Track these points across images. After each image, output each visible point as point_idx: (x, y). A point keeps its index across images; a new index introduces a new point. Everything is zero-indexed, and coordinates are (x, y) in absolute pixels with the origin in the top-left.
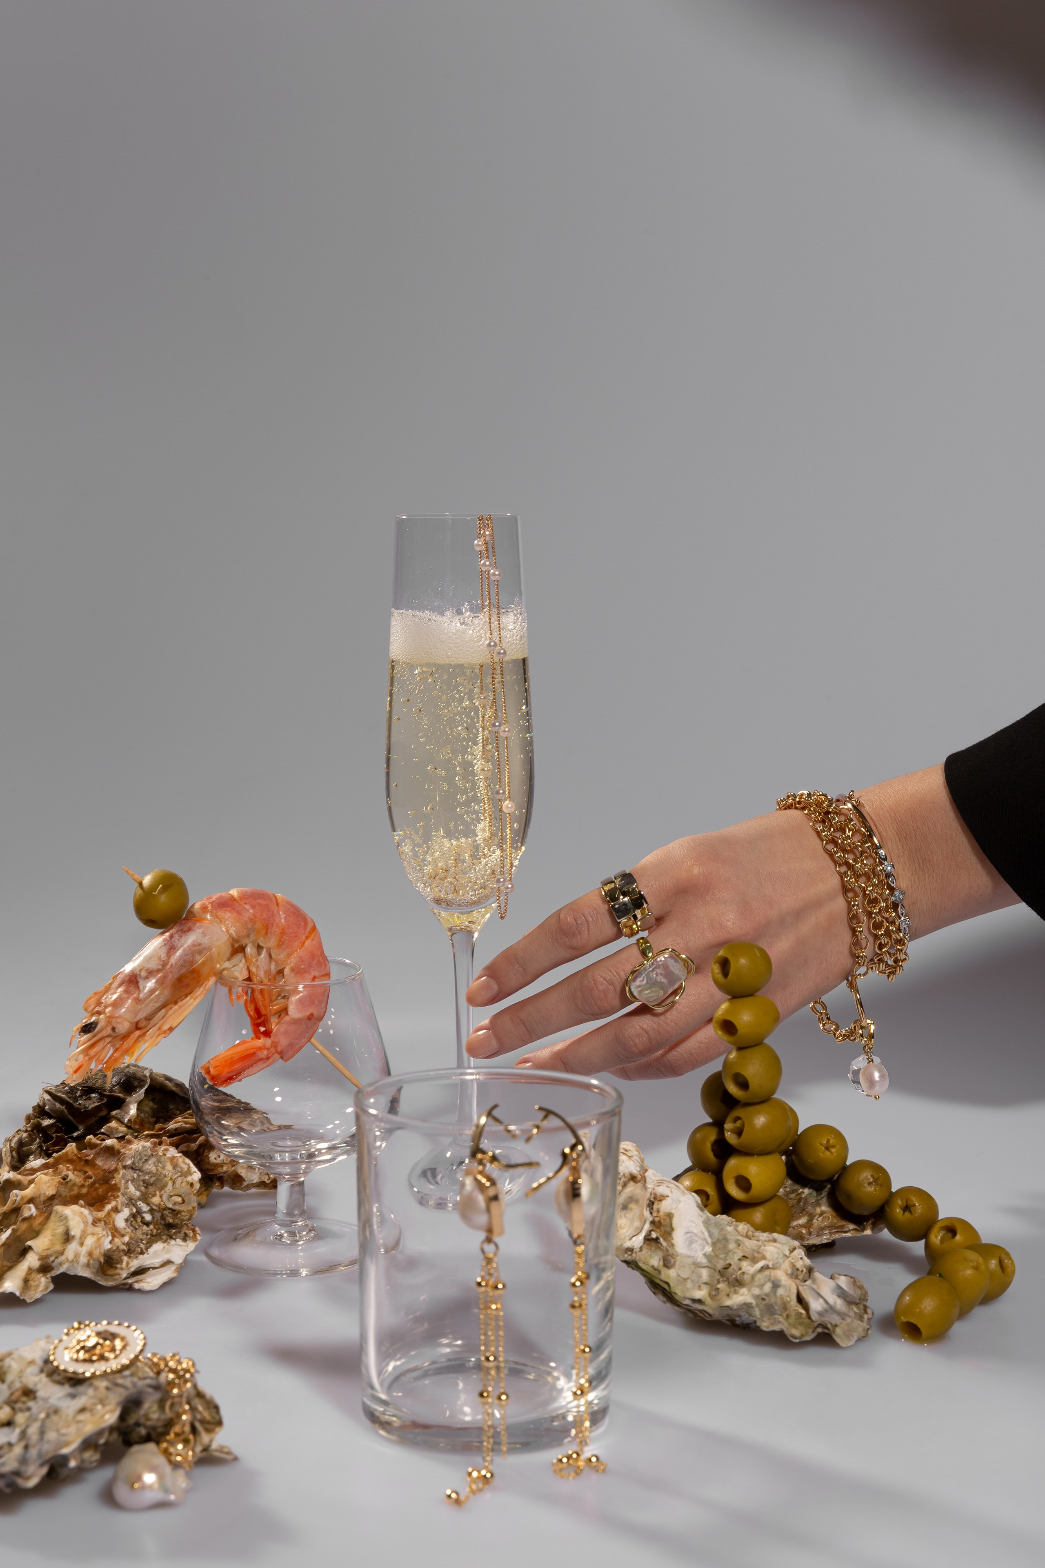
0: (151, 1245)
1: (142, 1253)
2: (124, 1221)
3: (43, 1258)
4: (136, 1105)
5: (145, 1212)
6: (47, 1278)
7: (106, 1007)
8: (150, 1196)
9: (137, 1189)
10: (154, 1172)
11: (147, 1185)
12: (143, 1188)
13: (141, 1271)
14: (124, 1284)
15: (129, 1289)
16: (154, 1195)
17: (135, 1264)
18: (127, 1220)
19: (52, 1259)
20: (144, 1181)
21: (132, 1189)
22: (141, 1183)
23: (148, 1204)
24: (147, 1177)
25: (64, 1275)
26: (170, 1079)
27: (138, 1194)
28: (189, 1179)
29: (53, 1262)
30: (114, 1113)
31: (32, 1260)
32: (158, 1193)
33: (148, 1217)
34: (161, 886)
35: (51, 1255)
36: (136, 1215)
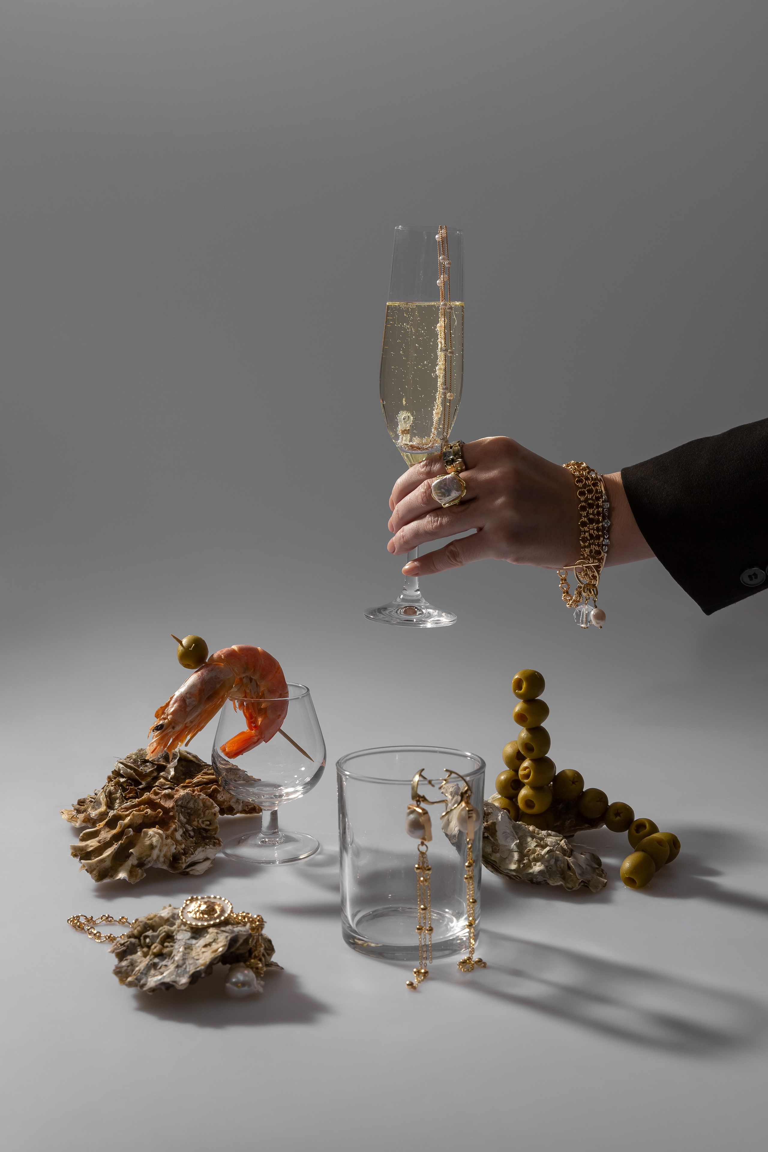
0: (197, 849)
1: (192, 854)
2: (180, 836)
3: (139, 859)
4: (173, 769)
5: (190, 831)
6: (142, 870)
7: (168, 715)
8: (192, 821)
9: (185, 818)
10: (193, 807)
11: (190, 815)
12: (187, 817)
13: (193, 864)
14: (184, 872)
15: (185, 874)
16: (194, 821)
17: (190, 860)
18: (181, 836)
19: (144, 859)
20: (188, 813)
21: (182, 818)
22: (186, 814)
23: (191, 826)
24: (189, 811)
25: (151, 868)
26: (190, 754)
27: (185, 820)
28: (213, 810)
29: (145, 861)
30: (162, 774)
31: (132, 861)
32: (196, 819)
33: (192, 834)
34: (194, 645)
35: (144, 857)
36: (186, 833)
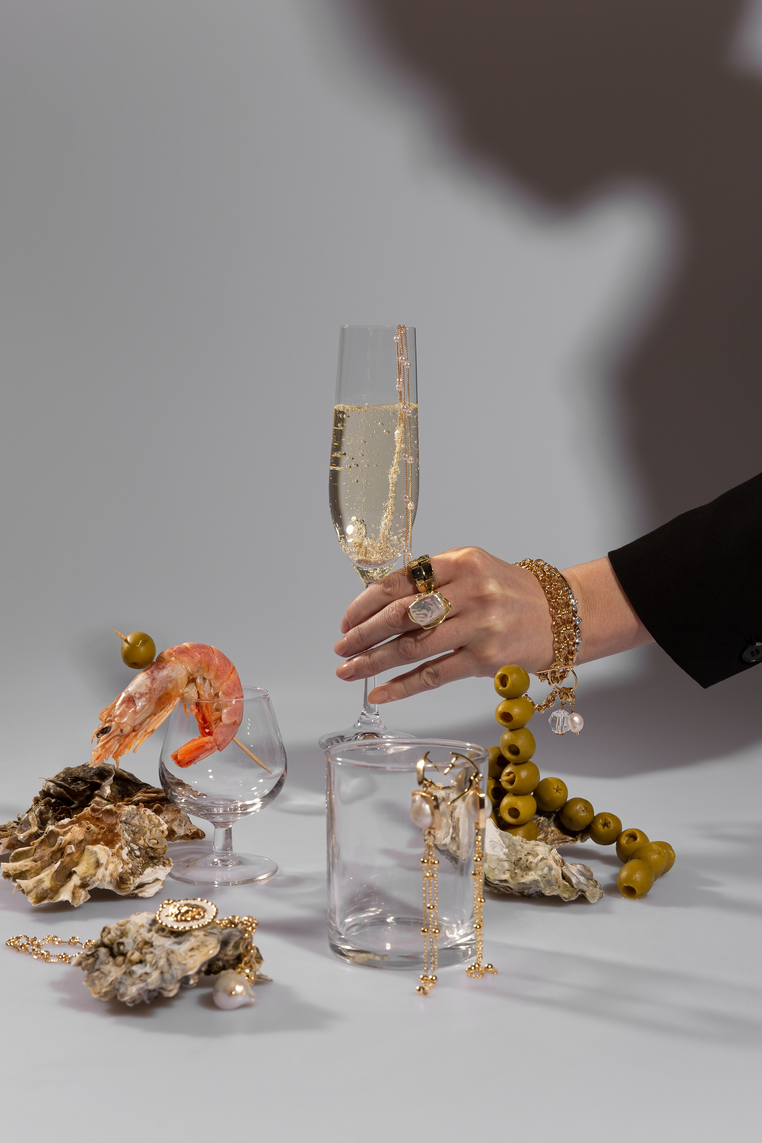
0: (145, 870)
1: (141, 874)
2: (126, 855)
3: (82, 879)
4: (109, 787)
5: (135, 850)
6: (86, 891)
7: (114, 717)
8: (137, 840)
9: (129, 836)
10: (138, 825)
11: (134, 833)
12: (132, 835)
13: (141, 886)
14: (132, 894)
15: (134, 897)
16: (140, 839)
17: (138, 881)
18: (127, 855)
19: (88, 879)
20: (132, 831)
21: (126, 835)
22: (131, 832)
23: (137, 845)
24: (134, 828)
25: (96, 889)
26: (124, 771)
27: (130, 838)
28: (161, 828)
29: (89, 881)
30: (96, 792)
31: (75, 880)
32: (142, 837)
33: (138, 853)
34: (141, 641)
35: (88, 877)
36: (131, 852)
